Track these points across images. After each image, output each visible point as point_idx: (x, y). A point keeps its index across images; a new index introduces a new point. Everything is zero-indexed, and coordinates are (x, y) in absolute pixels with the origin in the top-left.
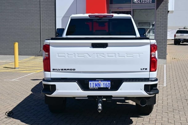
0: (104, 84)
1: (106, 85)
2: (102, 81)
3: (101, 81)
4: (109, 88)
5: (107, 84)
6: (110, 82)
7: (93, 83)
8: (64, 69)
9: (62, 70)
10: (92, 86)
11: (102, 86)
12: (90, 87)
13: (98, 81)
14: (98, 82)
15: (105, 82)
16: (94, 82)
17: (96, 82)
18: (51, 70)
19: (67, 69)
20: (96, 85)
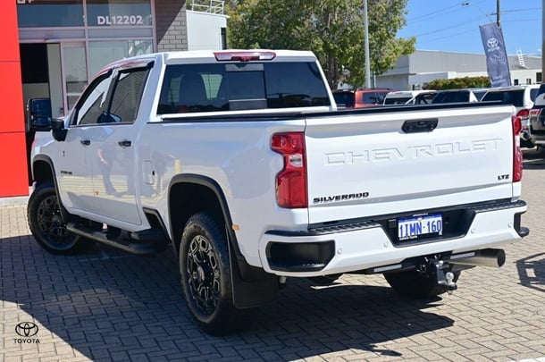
0: (428, 224)
1: (433, 226)
2: (426, 216)
3: (423, 217)
4: (440, 233)
5: (435, 224)
6: (440, 218)
7: (407, 225)
8: (343, 197)
9: (337, 198)
10: (404, 235)
11: (425, 231)
12: (400, 236)
13: (416, 218)
14: (416, 222)
15: (431, 220)
16: (408, 223)
17: (413, 222)
18: (311, 202)
19: (350, 196)
20: (412, 230)
